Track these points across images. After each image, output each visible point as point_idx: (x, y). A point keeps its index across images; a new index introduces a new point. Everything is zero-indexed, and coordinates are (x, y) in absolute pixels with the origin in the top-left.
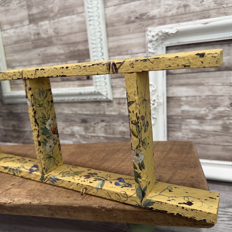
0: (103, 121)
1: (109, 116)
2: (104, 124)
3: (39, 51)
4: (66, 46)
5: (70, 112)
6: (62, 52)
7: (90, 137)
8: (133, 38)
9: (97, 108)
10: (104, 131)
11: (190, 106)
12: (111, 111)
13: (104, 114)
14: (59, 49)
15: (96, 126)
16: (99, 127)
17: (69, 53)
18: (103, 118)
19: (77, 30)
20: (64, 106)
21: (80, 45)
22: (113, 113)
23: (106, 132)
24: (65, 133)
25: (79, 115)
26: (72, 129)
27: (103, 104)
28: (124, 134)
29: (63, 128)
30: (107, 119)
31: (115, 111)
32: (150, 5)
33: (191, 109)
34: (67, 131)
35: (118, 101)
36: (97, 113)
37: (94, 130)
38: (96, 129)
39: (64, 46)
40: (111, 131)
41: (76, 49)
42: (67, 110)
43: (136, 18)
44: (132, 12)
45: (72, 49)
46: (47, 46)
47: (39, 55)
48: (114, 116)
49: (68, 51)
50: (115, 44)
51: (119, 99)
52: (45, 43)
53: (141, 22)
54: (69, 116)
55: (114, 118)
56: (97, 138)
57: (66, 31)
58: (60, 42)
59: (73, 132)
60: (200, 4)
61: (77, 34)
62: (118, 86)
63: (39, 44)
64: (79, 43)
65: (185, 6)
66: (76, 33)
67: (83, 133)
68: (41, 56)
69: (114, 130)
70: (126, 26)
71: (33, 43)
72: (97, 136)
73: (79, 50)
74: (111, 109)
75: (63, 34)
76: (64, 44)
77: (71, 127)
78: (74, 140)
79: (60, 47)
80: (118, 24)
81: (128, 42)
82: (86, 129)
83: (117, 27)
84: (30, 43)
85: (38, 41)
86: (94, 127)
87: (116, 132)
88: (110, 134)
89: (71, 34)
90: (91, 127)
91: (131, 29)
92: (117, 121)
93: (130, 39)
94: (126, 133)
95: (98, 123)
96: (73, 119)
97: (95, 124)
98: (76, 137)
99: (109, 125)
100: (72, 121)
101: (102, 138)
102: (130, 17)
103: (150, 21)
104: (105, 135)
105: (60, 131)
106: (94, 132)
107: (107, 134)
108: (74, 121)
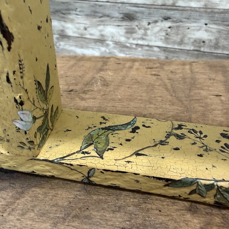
0: (166, 19)
1: (183, 10)
2: (167, 24)
7: (134, 46)
10: (163, 38)
13: (173, 5)
15: (150, 26)
16: (157, 29)
18: (169, 13)
23: (167, 39)
24: (88, 36)
25: (120, 5)
29: (85, 29)
30: (177, 15)
34: (91, 34)
36: (160, 2)
37: (145, 34)
38: (149, 32)
40: (177, 38)
54: (100, 6)
56: (147, 48)
59: (102, 35)
67: (123, 39)
69: (184, 36)
72: (148, 46)
77: (101, 27)
82: (130, 32)
86: (146, 29)
88: (174, 43)
90: (139, 29)
94: (207, 42)
95: (156, 22)
96: (107, 12)
97: (149, 24)
98: (108, 45)
99: (178, 27)
100: (104, 15)
101: (156, 49)
104: (164, 45)
105: (79, 34)
106: (143, 39)
107: (168, 43)
108: (108, 16)
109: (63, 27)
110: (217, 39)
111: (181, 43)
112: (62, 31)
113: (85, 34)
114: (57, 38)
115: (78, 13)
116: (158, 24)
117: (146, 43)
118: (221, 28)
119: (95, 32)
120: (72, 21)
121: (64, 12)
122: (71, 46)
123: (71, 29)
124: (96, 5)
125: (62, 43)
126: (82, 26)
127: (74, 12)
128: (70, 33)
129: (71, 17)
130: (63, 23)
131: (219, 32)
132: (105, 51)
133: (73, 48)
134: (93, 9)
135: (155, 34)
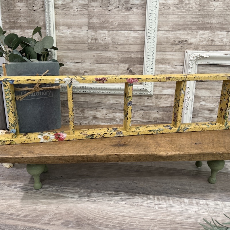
0: (142, 110)
1: (148, 106)
2: (142, 112)
3: (94, 53)
4: (120, 53)
5: (115, 102)
6: (116, 57)
8: (175, 55)
9: (139, 101)
10: (141, 117)
11: (206, 102)
12: (150, 103)
13: (144, 105)
14: (113, 54)
15: (135, 113)
16: (138, 114)
17: (122, 58)
18: (142, 108)
19: (132, 43)
20: (109, 97)
22: (151, 105)
23: (143, 118)
24: (108, 118)
27: (144, 98)
28: (157, 119)
30: (146, 108)
31: (153, 103)
32: (190, 36)
33: (206, 104)
34: (109, 117)
35: (156, 96)
36: (138, 104)
37: (134, 116)
39: (118, 53)
40: (147, 117)
41: (129, 56)
42: (112, 101)
43: (179, 42)
44: (177, 38)
45: (125, 56)
46: (103, 50)
48: (151, 106)
49: (121, 57)
50: (161, 57)
51: (157, 94)
52: (101, 48)
53: (182, 46)
54: (113, 105)
55: (151, 108)
56: (135, 122)
57: (122, 42)
58: (115, 49)
59: (114, 117)
60: (221, 41)
61: (131, 45)
62: (158, 86)
64: (132, 52)
65: (212, 41)
68: (95, 57)
69: (150, 116)
70: (171, 46)
71: (89, 46)
72: (135, 121)
73: (131, 57)
74: (150, 101)
75: (119, 44)
76: (118, 51)
77: (114, 114)
79: (114, 52)
80: (165, 44)
81: (171, 57)
83: (164, 46)
84: (87, 45)
85: (95, 45)
86: (134, 114)
87: (151, 118)
88: (146, 119)
89: (126, 44)
91: (174, 49)
92: (153, 110)
93: (173, 55)
94: (159, 118)
95: (138, 111)
96: (117, 107)
98: (117, 121)
99: (147, 113)
100: (115, 109)
101: (138, 122)
102: (175, 41)
103: (188, 46)
104: (142, 120)
105: (103, 116)
106: (133, 118)
107: (143, 119)
108: (117, 109)
109: (95, 114)
110: (162, 117)
111: (149, 119)
112: (95, 115)
113: (106, 117)
114: (92, 119)
115: (103, 108)
116: (138, 112)
117: (134, 119)
118: (163, 113)
119: (111, 116)
120: (100, 111)
121: (96, 107)
122: (99, 122)
123: (99, 115)
124: (112, 105)
125: (94, 121)
126: (105, 114)
127: (101, 107)
128: (98, 116)
129: (99, 109)
130: (95, 112)
131: (163, 114)
132: (116, 124)
133: (100, 123)
134: (110, 106)
135: (138, 115)
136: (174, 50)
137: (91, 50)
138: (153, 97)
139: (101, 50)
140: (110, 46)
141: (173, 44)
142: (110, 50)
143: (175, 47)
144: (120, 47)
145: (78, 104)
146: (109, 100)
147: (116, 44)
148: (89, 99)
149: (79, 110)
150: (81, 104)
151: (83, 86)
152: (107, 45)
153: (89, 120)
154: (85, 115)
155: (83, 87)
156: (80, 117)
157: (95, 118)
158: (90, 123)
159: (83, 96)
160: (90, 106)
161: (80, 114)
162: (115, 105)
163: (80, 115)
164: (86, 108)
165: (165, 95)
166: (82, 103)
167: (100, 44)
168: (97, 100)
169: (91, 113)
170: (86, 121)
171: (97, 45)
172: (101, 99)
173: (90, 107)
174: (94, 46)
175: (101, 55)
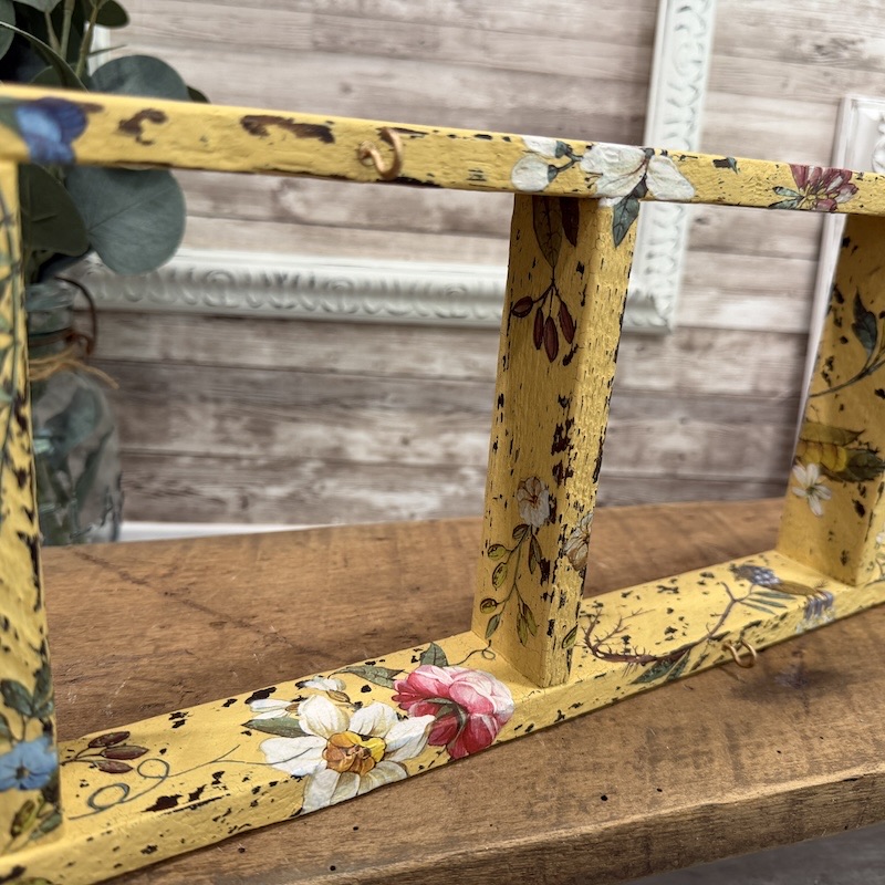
3: (346, 68)
4: (504, 79)
5: (460, 372)
6: (480, 100)
8: (792, 117)
12: (649, 374)
14: (464, 83)
17: (513, 112)
19: (576, 28)
20: (430, 344)
21: (575, 89)
22: (656, 383)
26: (447, 445)
28: (678, 461)
31: (664, 374)
32: (872, 18)
35: (684, 337)
39: (493, 78)
41: (556, 103)
42: (443, 361)
43: (819, 48)
44: (811, 23)
45: (532, 98)
46: (404, 58)
47: (346, 89)
48: (656, 393)
49: (509, 105)
50: (725, 121)
51: (692, 329)
52: (390, 41)
53: (830, 69)
55: (652, 401)
57: (519, 17)
58: (478, 55)
61: (572, 45)
62: (700, 281)
63: (357, 35)
64: (572, 80)
66: (565, 36)
68: (353, 95)
70: (776, 66)
71: (318, 23)
73: (564, 110)
74: (649, 365)
75: (501, 25)
76: (496, 70)
78: (451, 489)
79: (472, 76)
80: (749, 51)
81: (773, 126)
83: (743, 62)
84: (306, 18)
85: (355, 23)
87: (647, 455)
89: (542, 32)
91: (793, 83)
92: (663, 413)
93: (780, 116)
102: (797, 40)
103: (859, 74)
136: (789, 90)
137: (333, 49)
138: (670, 341)
139: (392, 56)
140: (450, 38)
141: (787, 57)
142: (446, 61)
143: (797, 72)
144: (506, 48)
145: (238, 382)
146: (424, 359)
147: (482, 27)
148: (308, 351)
149: (237, 418)
150: (254, 383)
151: (282, 270)
152: (428, 28)
153: (297, 476)
154: (279, 450)
155: (280, 280)
156: (245, 463)
157: (337, 463)
158: (306, 496)
159: (269, 335)
160: (310, 393)
161: (247, 445)
162: (460, 390)
163: (244, 452)
164: (286, 407)
165: (730, 330)
166: (260, 376)
167: (387, 17)
168: (353, 357)
169: (315, 434)
170: (278, 482)
171: (370, 23)
172: (379, 350)
173: (307, 399)
174: (348, 29)
175: (390, 89)
